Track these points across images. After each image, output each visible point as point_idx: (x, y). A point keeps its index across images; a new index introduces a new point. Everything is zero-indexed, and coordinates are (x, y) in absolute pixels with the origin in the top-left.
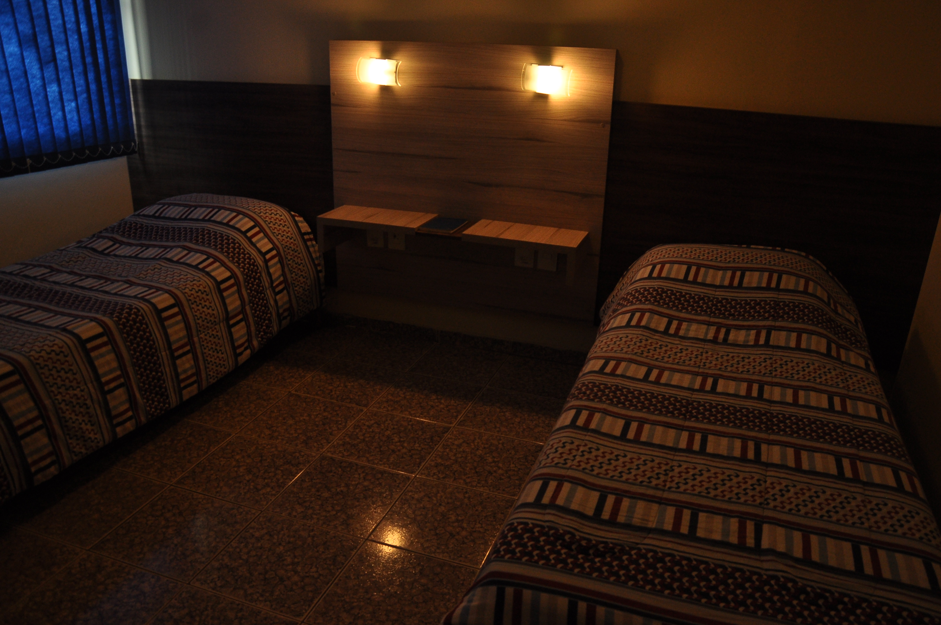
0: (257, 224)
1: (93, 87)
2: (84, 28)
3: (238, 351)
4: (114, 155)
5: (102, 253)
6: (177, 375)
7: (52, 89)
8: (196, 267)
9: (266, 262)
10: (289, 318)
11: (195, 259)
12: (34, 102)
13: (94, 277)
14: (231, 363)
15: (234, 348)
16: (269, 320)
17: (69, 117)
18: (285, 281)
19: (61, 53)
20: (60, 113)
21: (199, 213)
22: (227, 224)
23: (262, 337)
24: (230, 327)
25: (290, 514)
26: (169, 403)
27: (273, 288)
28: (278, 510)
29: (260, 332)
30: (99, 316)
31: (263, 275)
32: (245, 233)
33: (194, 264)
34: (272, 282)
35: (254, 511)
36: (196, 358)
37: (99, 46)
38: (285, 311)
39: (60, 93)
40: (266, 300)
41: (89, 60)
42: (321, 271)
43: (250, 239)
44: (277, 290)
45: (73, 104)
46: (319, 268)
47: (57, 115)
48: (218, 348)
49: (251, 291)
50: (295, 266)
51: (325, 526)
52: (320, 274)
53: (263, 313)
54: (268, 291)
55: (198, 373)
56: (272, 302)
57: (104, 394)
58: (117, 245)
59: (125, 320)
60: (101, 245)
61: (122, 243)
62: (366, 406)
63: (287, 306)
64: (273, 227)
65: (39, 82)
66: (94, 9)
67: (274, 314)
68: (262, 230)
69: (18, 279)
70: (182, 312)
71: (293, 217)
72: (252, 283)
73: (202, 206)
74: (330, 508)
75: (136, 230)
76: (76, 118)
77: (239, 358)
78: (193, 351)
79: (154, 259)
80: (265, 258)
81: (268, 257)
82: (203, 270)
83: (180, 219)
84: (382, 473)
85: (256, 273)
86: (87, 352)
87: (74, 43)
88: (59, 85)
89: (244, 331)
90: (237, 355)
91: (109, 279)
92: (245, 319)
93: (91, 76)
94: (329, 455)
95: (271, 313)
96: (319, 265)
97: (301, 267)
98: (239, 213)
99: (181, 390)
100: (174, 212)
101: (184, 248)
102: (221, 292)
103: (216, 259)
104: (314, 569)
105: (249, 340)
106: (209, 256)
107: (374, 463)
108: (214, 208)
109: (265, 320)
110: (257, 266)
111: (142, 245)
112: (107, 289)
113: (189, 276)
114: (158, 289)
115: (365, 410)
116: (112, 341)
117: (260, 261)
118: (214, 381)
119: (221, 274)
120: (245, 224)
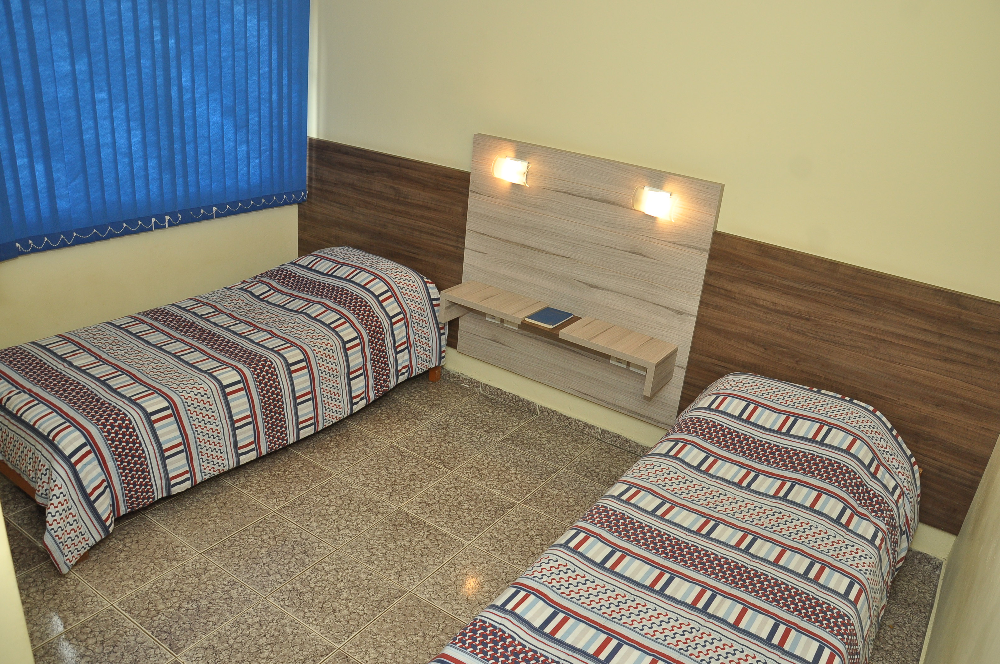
0: (390, 289)
1: (275, 146)
2: (275, 97)
3: (355, 401)
4: (286, 203)
5: (258, 297)
6: (297, 417)
7: (242, 149)
8: (328, 326)
9: (392, 324)
10: (406, 374)
11: (330, 317)
12: (226, 161)
13: (247, 323)
14: (346, 410)
15: (351, 398)
16: (387, 375)
17: (252, 171)
18: (408, 341)
19: (253, 119)
20: (245, 169)
21: (343, 272)
22: (364, 287)
23: (378, 390)
24: (349, 380)
25: (357, 557)
26: (287, 440)
27: (395, 348)
28: (349, 551)
29: (377, 385)
30: (240, 366)
31: (388, 336)
32: (377, 297)
33: (327, 323)
34: (395, 342)
35: (330, 548)
36: (315, 406)
37: (285, 111)
38: (403, 368)
39: (248, 153)
40: (387, 358)
41: (275, 123)
42: (443, 334)
43: (380, 303)
44: (399, 349)
45: (257, 161)
46: (442, 331)
47: (242, 169)
48: (336, 397)
49: (374, 350)
50: (419, 328)
51: (381, 573)
52: (443, 337)
53: (383, 369)
54: (390, 350)
55: (316, 417)
56: (392, 360)
57: (234, 429)
58: (272, 291)
59: (259, 371)
60: (259, 289)
61: (276, 290)
62: (451, 469)
63: (407, 363)
64: (405, 292)
65: (232, 144)
66: (285, 82)
67: (392, 370)
68: (394, 295)
69: (188, 316)
70: (309, 367)
71: (425, 283)
72: (376, 344)
73: (347, 265)
74: (390, 558)
75: (290, 278)
76: (258, 172)
77: (354, 407)
78: (314, 399)
79: (296, 311)
80: (391, 321)
81: (394, 320)
82: (333, 329)
83: (327, 274)
84: (443, 535)
85: (381, 335)
86: (225, 395)
87: (265, 110)
88: (248, 146)
89: (363, 384)
90: (352, 404)
91: (256, 327)
92: (365, 374)
93: (275, 137)
94: (406, 510)
95: (389, 370)
96: (443, 328)
97: (425, 330)
98: (377, 276)
99: (299, 430)
100: (324, 266)
101: (323, 305)
102: (346, 350)
103: (348, 320)
104: (361, 608)
105: (366, 392)
106: (342, 316)
107: (439, 525)
108: (357, 268)
109: (383, 375)
110: (383, 328)
111: (291, 295)
112: (253, 337)
113: (321, 334)
114: (293, 344)
115: (449, 472)
116: (247, 388)
117: (386, 324)
118: (329, 425)
119: (348, 333)
120: (379, 287)
